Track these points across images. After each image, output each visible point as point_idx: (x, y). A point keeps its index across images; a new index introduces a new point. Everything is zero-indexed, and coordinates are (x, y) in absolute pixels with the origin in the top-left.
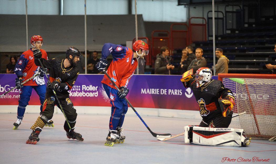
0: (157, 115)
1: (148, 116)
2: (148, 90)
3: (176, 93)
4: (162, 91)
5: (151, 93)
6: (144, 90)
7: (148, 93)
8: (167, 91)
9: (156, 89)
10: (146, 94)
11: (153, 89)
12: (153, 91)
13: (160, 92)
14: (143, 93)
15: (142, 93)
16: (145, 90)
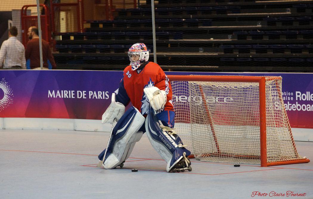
0: (72, 128)
1: (59, 130)
2: (58, 92)
3: (100, 96)
4: (80, 93)
5: (62, 97)
6: (51, 93)
7: (58, 96)
8: (87, 94)
9: (70, 91)
10: (55, 98)
11: (65, 91)
12: (66, 94)
13: (75, 95)
14: (51, 96)
15: (49, 97)
16: (54, 92)
